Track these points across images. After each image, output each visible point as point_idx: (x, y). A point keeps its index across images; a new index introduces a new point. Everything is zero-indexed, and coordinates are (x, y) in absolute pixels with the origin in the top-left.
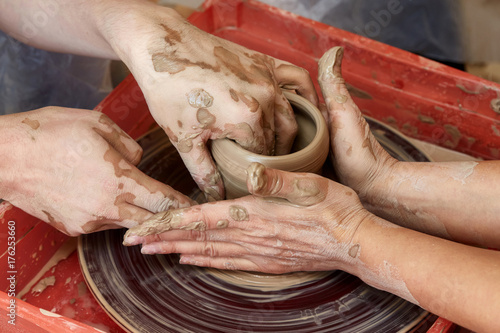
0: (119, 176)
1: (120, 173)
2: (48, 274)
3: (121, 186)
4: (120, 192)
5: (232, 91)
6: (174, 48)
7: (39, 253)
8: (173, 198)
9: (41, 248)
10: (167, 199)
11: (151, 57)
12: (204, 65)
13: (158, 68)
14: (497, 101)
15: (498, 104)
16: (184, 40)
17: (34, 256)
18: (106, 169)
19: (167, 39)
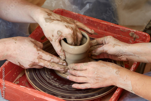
0: (38, 51)
1: (38, 50)
2: (17, 81)
3: (39, 54)
4: (38, 55)
5: (66, 26)
6: (50, 17)
7: (15, 75)
8: (52, 56)
9: (15, 74)
10: (51, 56)
11: (44, 19)
12: (58, 20)
13: (46, 22)
14: (131, 33)
15: (131, 34)
16: (52, 15)
17: (14, 75)
18: (35, 49)
19: (48, 15)
